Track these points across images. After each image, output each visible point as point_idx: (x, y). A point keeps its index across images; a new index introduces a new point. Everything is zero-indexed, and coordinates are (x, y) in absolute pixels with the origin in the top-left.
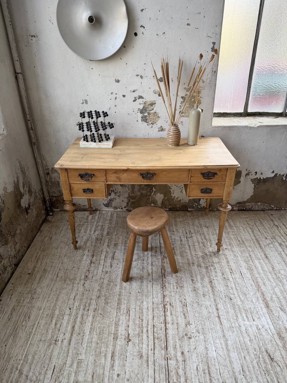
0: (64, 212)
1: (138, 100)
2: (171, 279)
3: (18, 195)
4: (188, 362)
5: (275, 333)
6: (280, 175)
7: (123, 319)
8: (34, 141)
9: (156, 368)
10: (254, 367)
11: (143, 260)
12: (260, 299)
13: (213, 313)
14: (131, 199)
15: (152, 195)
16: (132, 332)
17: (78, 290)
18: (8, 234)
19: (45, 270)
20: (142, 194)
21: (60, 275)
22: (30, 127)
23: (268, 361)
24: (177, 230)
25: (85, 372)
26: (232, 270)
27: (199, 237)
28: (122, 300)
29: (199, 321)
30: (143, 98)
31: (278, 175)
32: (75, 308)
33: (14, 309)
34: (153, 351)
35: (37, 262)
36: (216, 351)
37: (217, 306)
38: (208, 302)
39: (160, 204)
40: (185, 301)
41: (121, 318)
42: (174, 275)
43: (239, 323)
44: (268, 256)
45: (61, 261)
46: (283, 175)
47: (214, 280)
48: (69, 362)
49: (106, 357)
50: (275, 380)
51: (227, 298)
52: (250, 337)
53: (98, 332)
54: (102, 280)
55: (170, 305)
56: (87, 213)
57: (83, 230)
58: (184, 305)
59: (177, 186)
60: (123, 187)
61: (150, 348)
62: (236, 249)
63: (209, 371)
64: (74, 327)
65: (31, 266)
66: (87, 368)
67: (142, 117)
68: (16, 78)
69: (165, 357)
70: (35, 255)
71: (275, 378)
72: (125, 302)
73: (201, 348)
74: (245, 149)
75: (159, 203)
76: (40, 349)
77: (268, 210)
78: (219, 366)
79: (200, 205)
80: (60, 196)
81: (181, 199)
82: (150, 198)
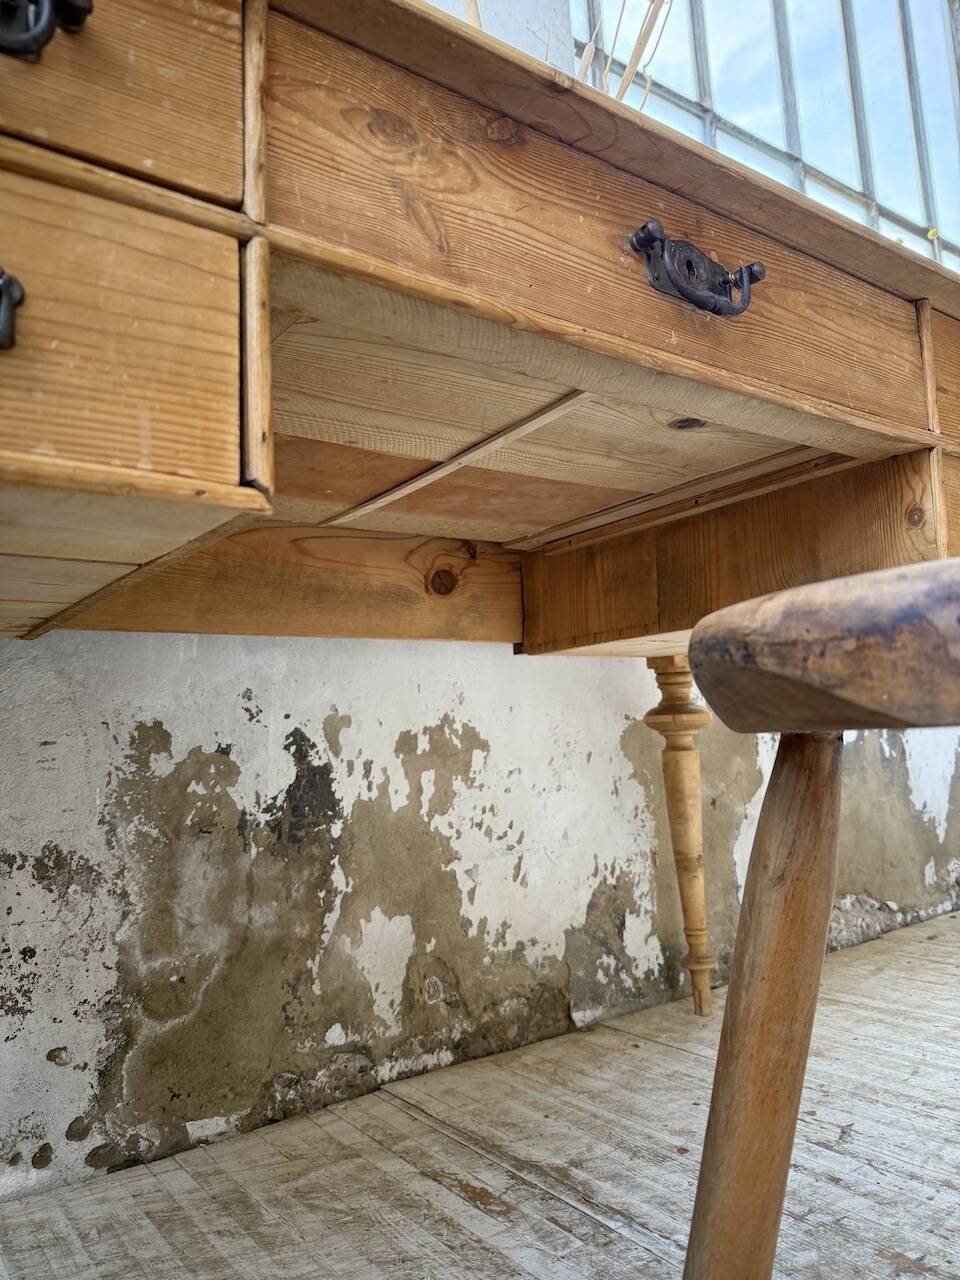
14: (150, 1012)
15: (325, 937)
20: (245, 940)
39: (389, 1017)
59: (489, 833)
60: (63, 895)
75: (386, 1003)
77: (889, 930)
79: (625, 963)
81: (525, 939)
82: (313, 965)
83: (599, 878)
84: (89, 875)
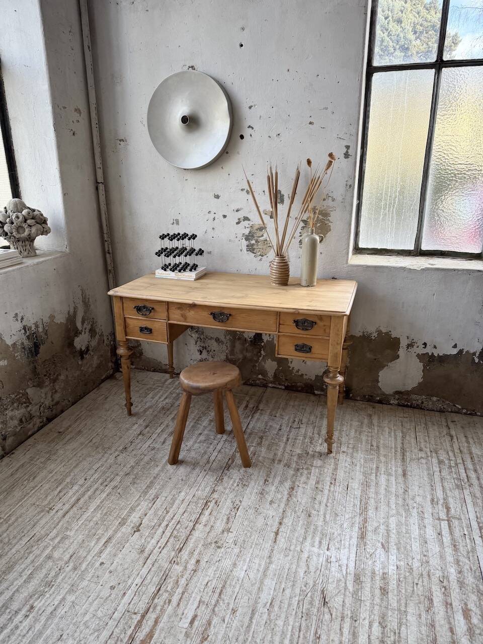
0: (139, 370)
1: (242, 222)
2: (236, 474)
3: (70, 331)
4: (199, 573)
5: (352, 572)
6: (467, 352)
7: (144, 505)
8: (110, 268)
9: (153, 569)
10: (289, 605)
11: (211, 444)
12: (357, 525)
13: (271, 526)
15: (259, 361)
16: (147, 522)
17: (106, 461)
18: (45, 375)
19: (80, 432)
20: (245, 358)
21: (94, 441)
22: (107, 249)
23: (317, 602)
24: (281, 415)
25: (65, 549)
26: (335, 480)
27: (310, 430)
28: (156, 484)
29: (244, 531)
30: (249, 220)
31: (464, 353)
32: (92, 480)
33: (22, 465)
34: (161, 549)
35: (76, 421)
36: (247, 571)
37: (283, 518)
38: (272, 512)
39: (271, 377)
40: (240, 504)
41: (142, 503)
42: (243, 469)
43: (302, 547)
44: (409, 473)
45: (104, 426)
46: (474, 354)
47: (298, 486)
48: (52, 535)
49: (98, 541)
50: (313, 629)
51: (305, 513)
52: (308, 568)
53: (105, 512)
54: (142, 457)
55: (216, 503)
56: (168, 376)
57: (151, 395)
58: (235, 508)
60: (219, 344)
61: (159, 545)
62: (360, 456)
63: (222, 591)
64: (78, 500)
65: (66, 424)
66: (70, 546)
67: (247, 246)
68: (97, 189)
69: (172, 559)
70: (78, 413)
71: (313, 626)
72: (158, 487)
73: (227, 563)
74: (403, 303)
75: (271, 374)
76: (28, 512)
77: (452, 412)
78: (240, 589)
80: (136, 347)
81: (304, 373)
82: (257, 365)
83: (327, 368)
84: (222, 342)
